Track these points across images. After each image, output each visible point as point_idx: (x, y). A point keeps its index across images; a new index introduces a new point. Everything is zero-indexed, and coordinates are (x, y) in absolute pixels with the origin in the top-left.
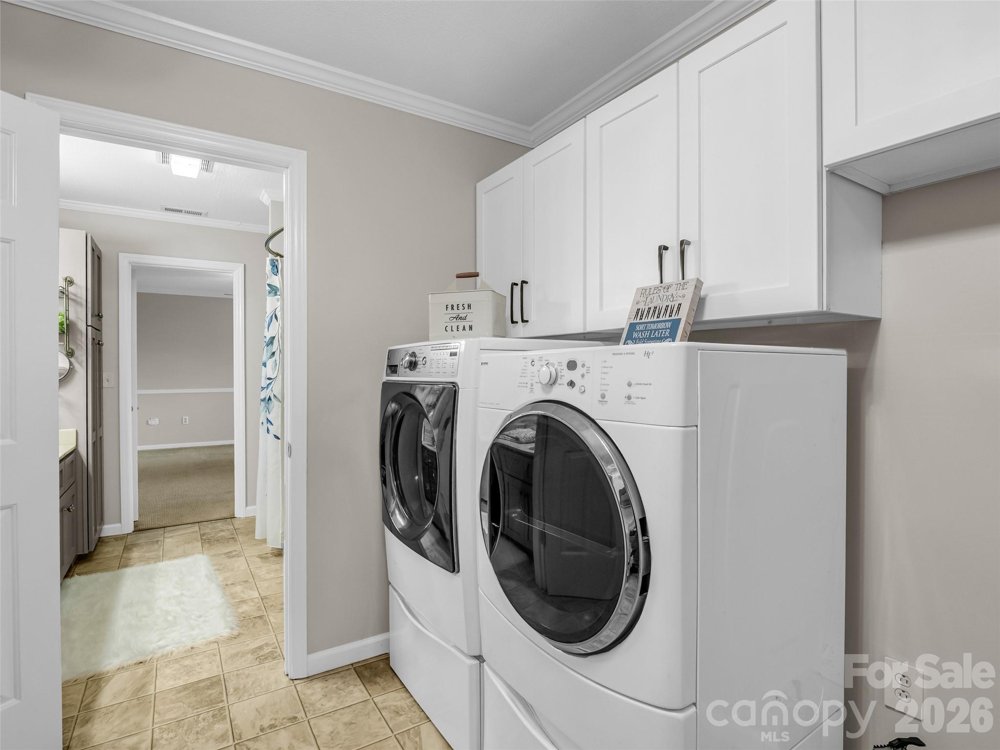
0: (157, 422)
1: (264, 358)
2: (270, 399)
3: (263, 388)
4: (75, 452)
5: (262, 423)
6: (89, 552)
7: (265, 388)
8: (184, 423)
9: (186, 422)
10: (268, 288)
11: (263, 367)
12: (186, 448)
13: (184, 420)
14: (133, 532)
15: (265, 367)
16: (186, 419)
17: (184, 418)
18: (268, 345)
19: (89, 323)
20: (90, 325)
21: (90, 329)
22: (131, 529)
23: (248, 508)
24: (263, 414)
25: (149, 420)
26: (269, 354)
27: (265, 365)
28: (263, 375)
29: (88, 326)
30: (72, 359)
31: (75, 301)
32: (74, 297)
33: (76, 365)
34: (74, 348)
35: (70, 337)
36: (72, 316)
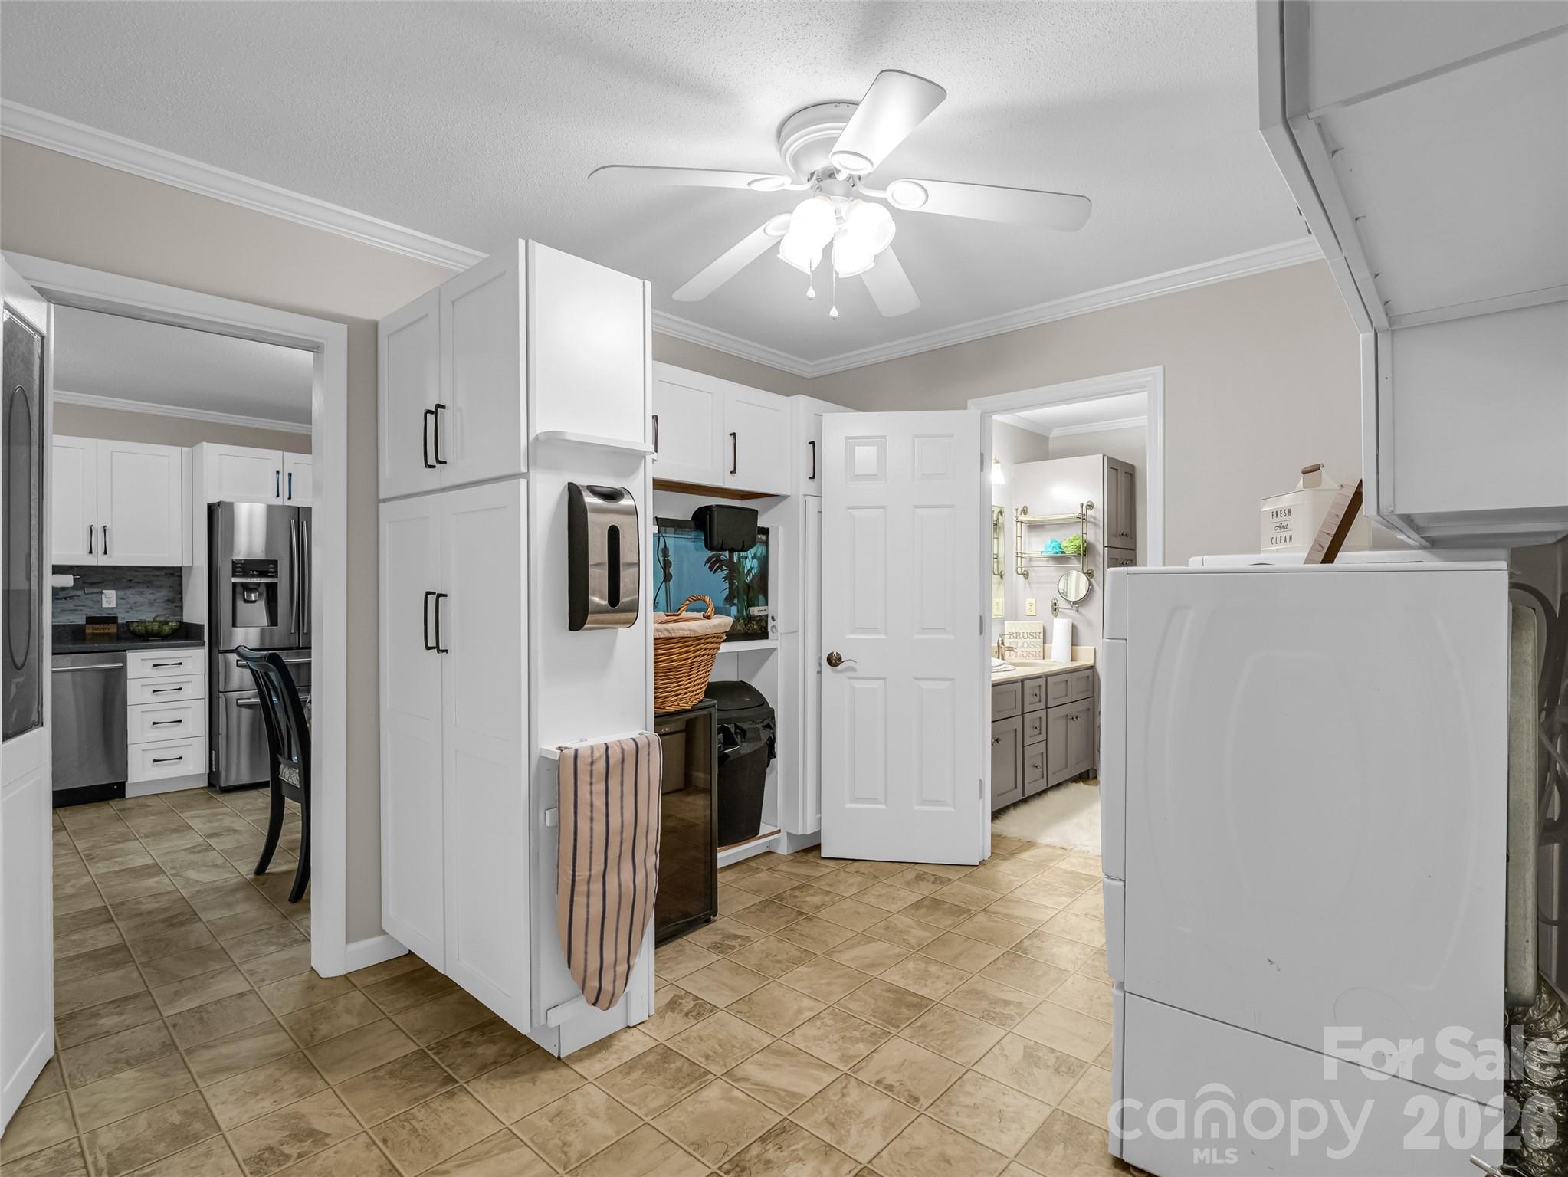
4: (1092, 667)
19: (1106, 544)
21: (1106, 548)
29: (1104, 547)
30: (1092, 580)
31: (1094, 524)
32: (1093, 520)
33: (1095, 585)
34: (1093, 568)
35: (1090, 559)
36: (1091, 538)
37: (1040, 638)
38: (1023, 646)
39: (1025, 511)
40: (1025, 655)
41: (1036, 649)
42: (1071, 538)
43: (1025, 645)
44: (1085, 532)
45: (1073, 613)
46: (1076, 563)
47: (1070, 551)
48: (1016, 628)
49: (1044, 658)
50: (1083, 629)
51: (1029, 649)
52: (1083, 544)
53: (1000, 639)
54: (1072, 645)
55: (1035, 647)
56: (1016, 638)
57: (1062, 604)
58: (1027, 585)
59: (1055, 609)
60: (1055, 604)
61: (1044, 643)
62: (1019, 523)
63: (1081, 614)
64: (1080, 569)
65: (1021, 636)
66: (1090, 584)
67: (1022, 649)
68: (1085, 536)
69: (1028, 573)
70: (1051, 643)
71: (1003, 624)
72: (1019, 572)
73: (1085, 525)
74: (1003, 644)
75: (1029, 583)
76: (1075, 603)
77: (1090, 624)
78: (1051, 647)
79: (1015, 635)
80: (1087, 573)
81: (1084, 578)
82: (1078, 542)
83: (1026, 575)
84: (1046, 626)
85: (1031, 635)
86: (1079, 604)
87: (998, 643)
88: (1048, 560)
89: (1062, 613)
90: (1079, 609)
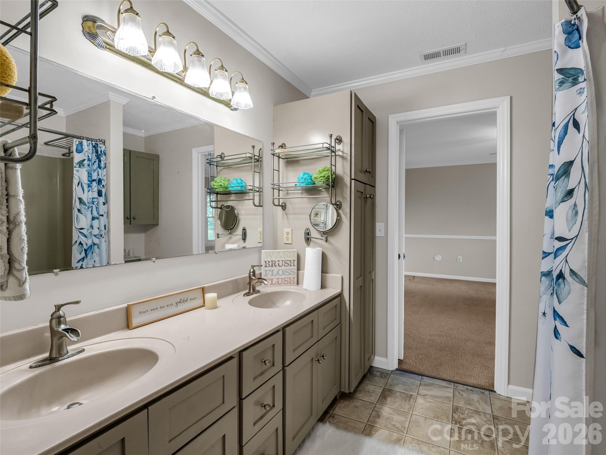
0: (440, 258)
1: (549, 204)
2: (561, 276)
3: (546, 255)
4: (340, 295)
5: (544, 314)
6: (349, 392)
7: (549, 254)
8: (458, 261)
9: (460, 260)
10: (557, 77)
11: (547, 218)
12: (459, 281)
13: (458, 259)
14: (397, 370)
15: (551, 217)
16: (460, 258)
17: (459, 257)
18: (557, 178)
19: (353, 177)
20: (353, 178)
21: (353, 181)
22: (395, 366)
23: (510, 386)
24: (545, 298)
25: (435, 257)
26: (560, 194)
27: (550, 214)
28: (547, 231)
29: (351, 179)
30: (340, 211)
31: (343, 157)
32: (341, 153)
33: (343, 216)
34: (341, 200)
35: (338, 191)
36: (339, 171)
37: (294, 265)
38: (278, 273)
39: (282, 146)
40: (280, 282)
41: (291, 276)
42: (321, 169)
43: (281, 272)
44: (333, 163)
45: (323, 242)
46: (325, 195)
47: (319, 183)
48: (271, 257)
49: (298, 284)
50: (332, 258)
51: (283, 276)
52: (332, 176)
53: (252, 270)
54: (322, 272)
55: (290, 274)
56: (272, 266)
57: (314, 234)
58: (285, 216)
59: (308, 239)
60: (308, 234)
61: (298, 269)
62: (276, 158)
63: (330, 243)
64: (329, 201)
65: (276, 264)
66: (338, 215)
67: (278, 276)
68: (333, 167)
69: (285, 204)
70: (304, 270)
71: (260, 252)
72: (277, 203)
73: (333, 158)
74: (254, 275)
75: (286, 214)
76: (324, 233)
77: (337, 253)
78: (304, 273)
79: (270, 264)
80: (336, 204)
81: (331, 209)
82: (327, 174)
83: (284, 207)
84: (300, 253)
85: (287, 263)
86: (328, 234)
87: (249, 274)
88: (302, 193)
89: (315, 242)
90: (329, 239)
